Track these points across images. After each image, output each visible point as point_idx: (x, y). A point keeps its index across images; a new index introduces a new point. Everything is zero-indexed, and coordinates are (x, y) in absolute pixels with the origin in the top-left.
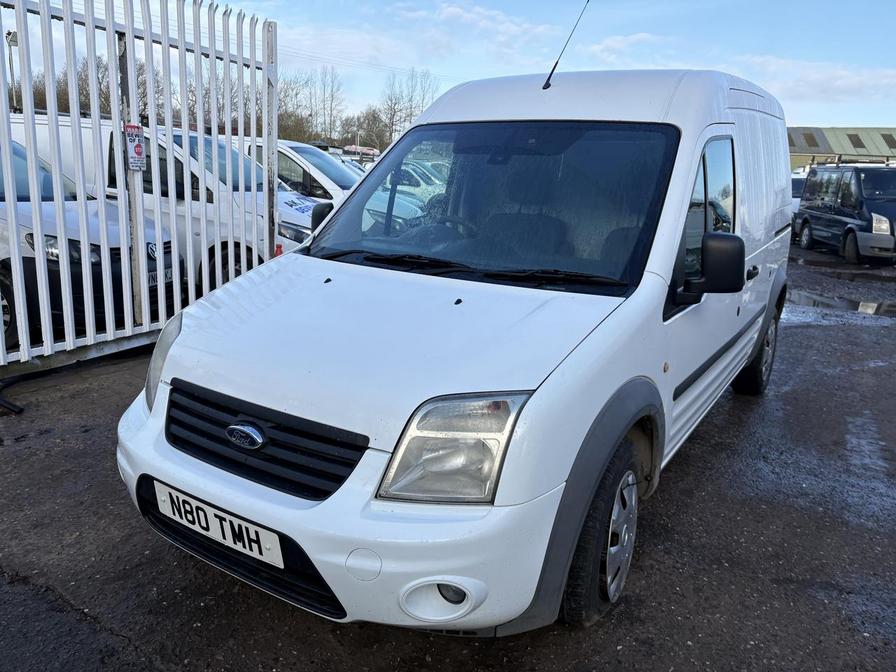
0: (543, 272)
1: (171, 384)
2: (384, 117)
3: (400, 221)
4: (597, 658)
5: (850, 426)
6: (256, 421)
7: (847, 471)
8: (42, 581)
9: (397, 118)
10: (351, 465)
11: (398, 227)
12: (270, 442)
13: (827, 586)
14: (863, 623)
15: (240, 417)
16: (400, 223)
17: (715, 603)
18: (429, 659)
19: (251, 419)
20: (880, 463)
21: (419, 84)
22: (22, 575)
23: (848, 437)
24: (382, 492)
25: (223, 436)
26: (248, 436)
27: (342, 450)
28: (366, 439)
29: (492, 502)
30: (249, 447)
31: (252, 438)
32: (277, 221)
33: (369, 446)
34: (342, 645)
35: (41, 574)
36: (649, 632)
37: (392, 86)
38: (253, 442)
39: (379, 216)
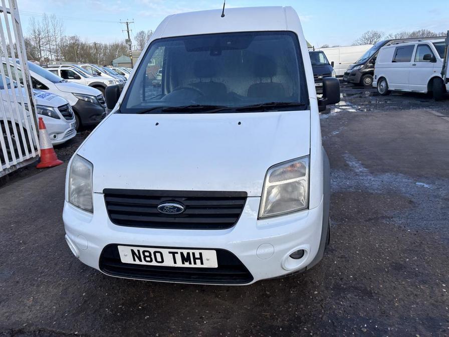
0: (267, 104)
1: (103, 193)
2: (33, 43)
3: (93, 97)
4: (331, 269)
5: (345, 158)
6: (174, 199)
7: (357, 175)
8: (32, 329)
9: (41, 43)
10: (242, 207)
11: (92, 101)
12: (187, 207)
13: (383, 217)
14: (405, 227)
15: (163, 199)
16: (92, 99)
17: (354, 235)
18: (268, 293)
19: (171, 199)
20: (365, 169)
21: (50, 23)
22: (17, 329)
23: (347, 162)
24: (261, 216)
25: (157, 212)
26: (175, 207)
27: (234, 201)
28: (246, 193)
29: (308, 208)
30: (177, 213)
31: (178, 208)
32: (35, 104)
33: (248, 196)
34: (226, 301)
35: (30, 325)
36: (341, 253)
37: (33, 24)
38: (179, 209)
39: (79, 96)
